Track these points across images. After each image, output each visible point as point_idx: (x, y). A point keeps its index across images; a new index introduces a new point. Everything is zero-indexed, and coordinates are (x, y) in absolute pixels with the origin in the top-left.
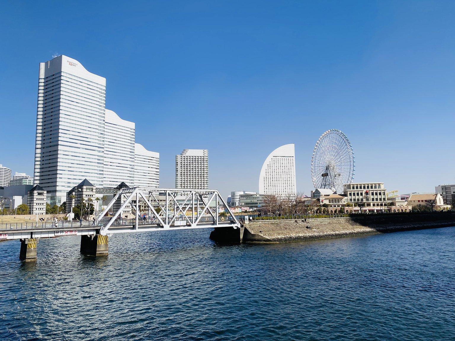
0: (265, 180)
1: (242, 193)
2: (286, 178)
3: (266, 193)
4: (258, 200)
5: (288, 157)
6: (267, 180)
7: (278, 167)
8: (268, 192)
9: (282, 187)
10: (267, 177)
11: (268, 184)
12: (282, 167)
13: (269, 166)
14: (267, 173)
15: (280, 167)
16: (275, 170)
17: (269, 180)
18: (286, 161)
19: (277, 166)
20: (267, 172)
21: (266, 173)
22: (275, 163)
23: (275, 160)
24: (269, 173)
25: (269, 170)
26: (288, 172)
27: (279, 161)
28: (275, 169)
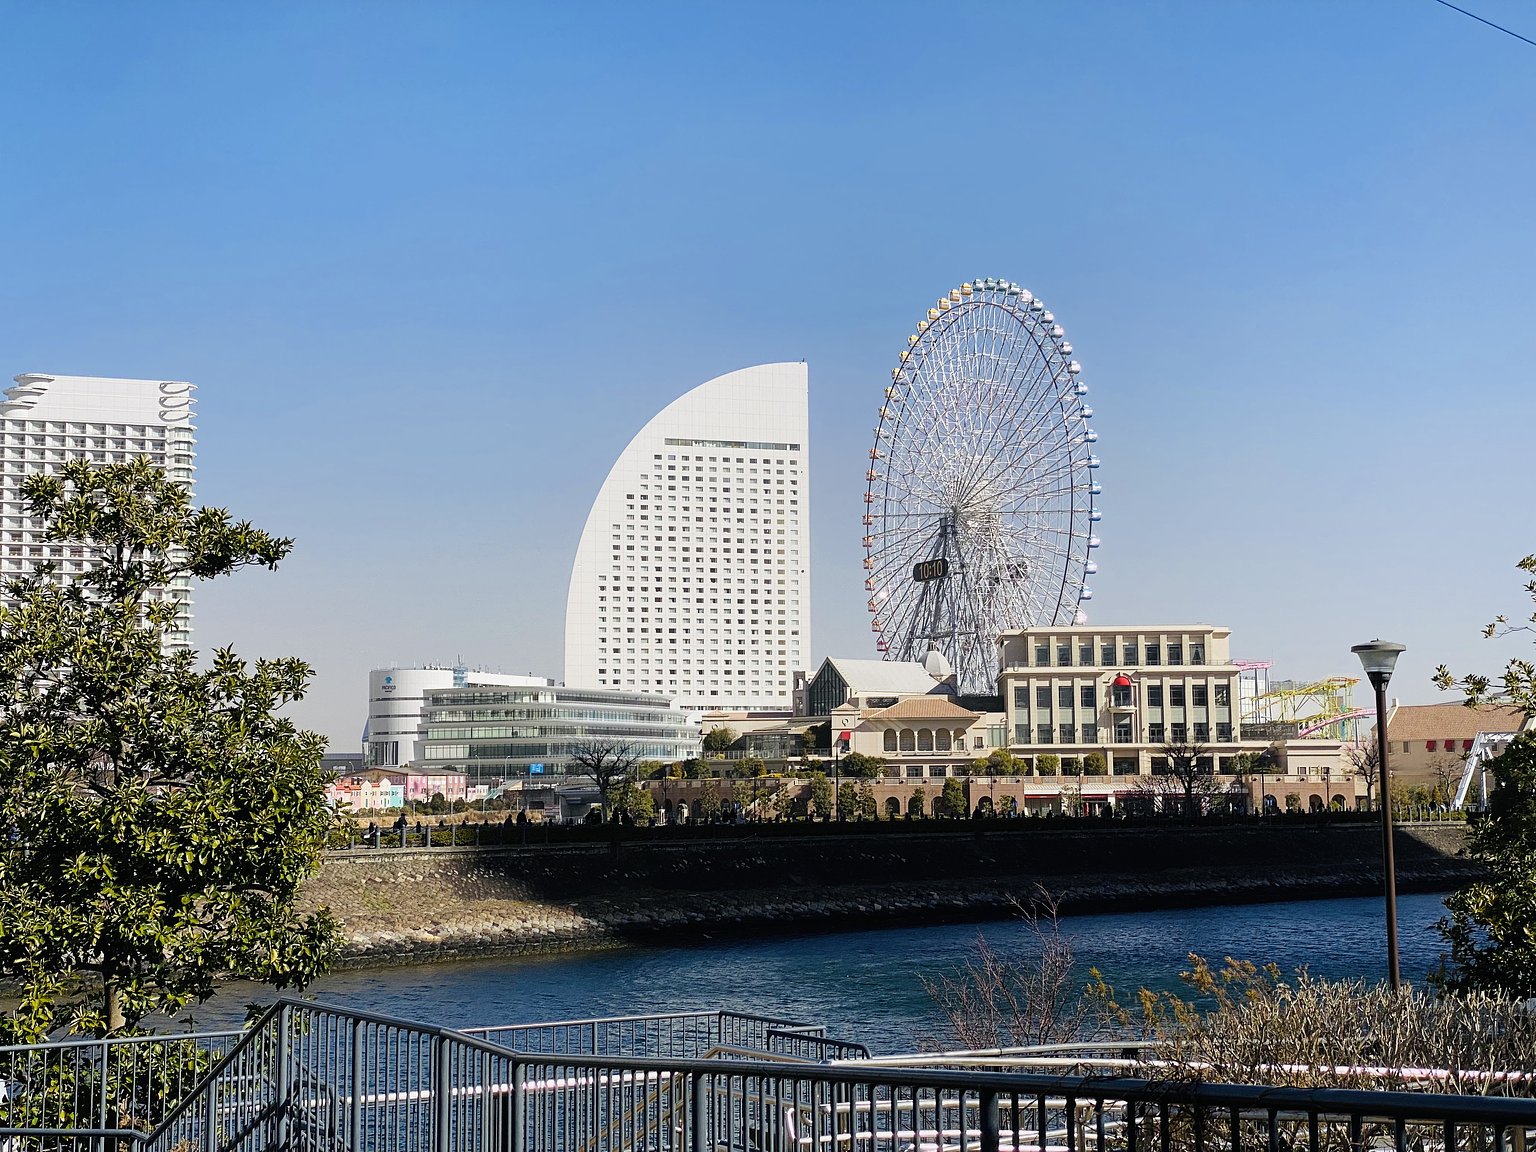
0: (609, 593)
1: (444, 681)
2: (748, 586)
3: (610, 682)
4: (543, 730)
5: (767, 446)
6: (624, 593)
7: (693, 514)
8: (623, 677)
9: (722, 646)
10: (624, 573)
11: (624, 625)
12: (720, 514)
13: (638, 502)
14: (623, 552)
15: (707, 515)
16: (678, 534)
17: (638, 593)
18: (747, 475)
19: (693, 504)
20: (624, 542)
21: (616, 547)
22: (678, 483)
23: (679, 463)
24: (638, 553)
25: (638, 532)
26: (761, 546)
27: (706, 474)
28: (679, 524)
